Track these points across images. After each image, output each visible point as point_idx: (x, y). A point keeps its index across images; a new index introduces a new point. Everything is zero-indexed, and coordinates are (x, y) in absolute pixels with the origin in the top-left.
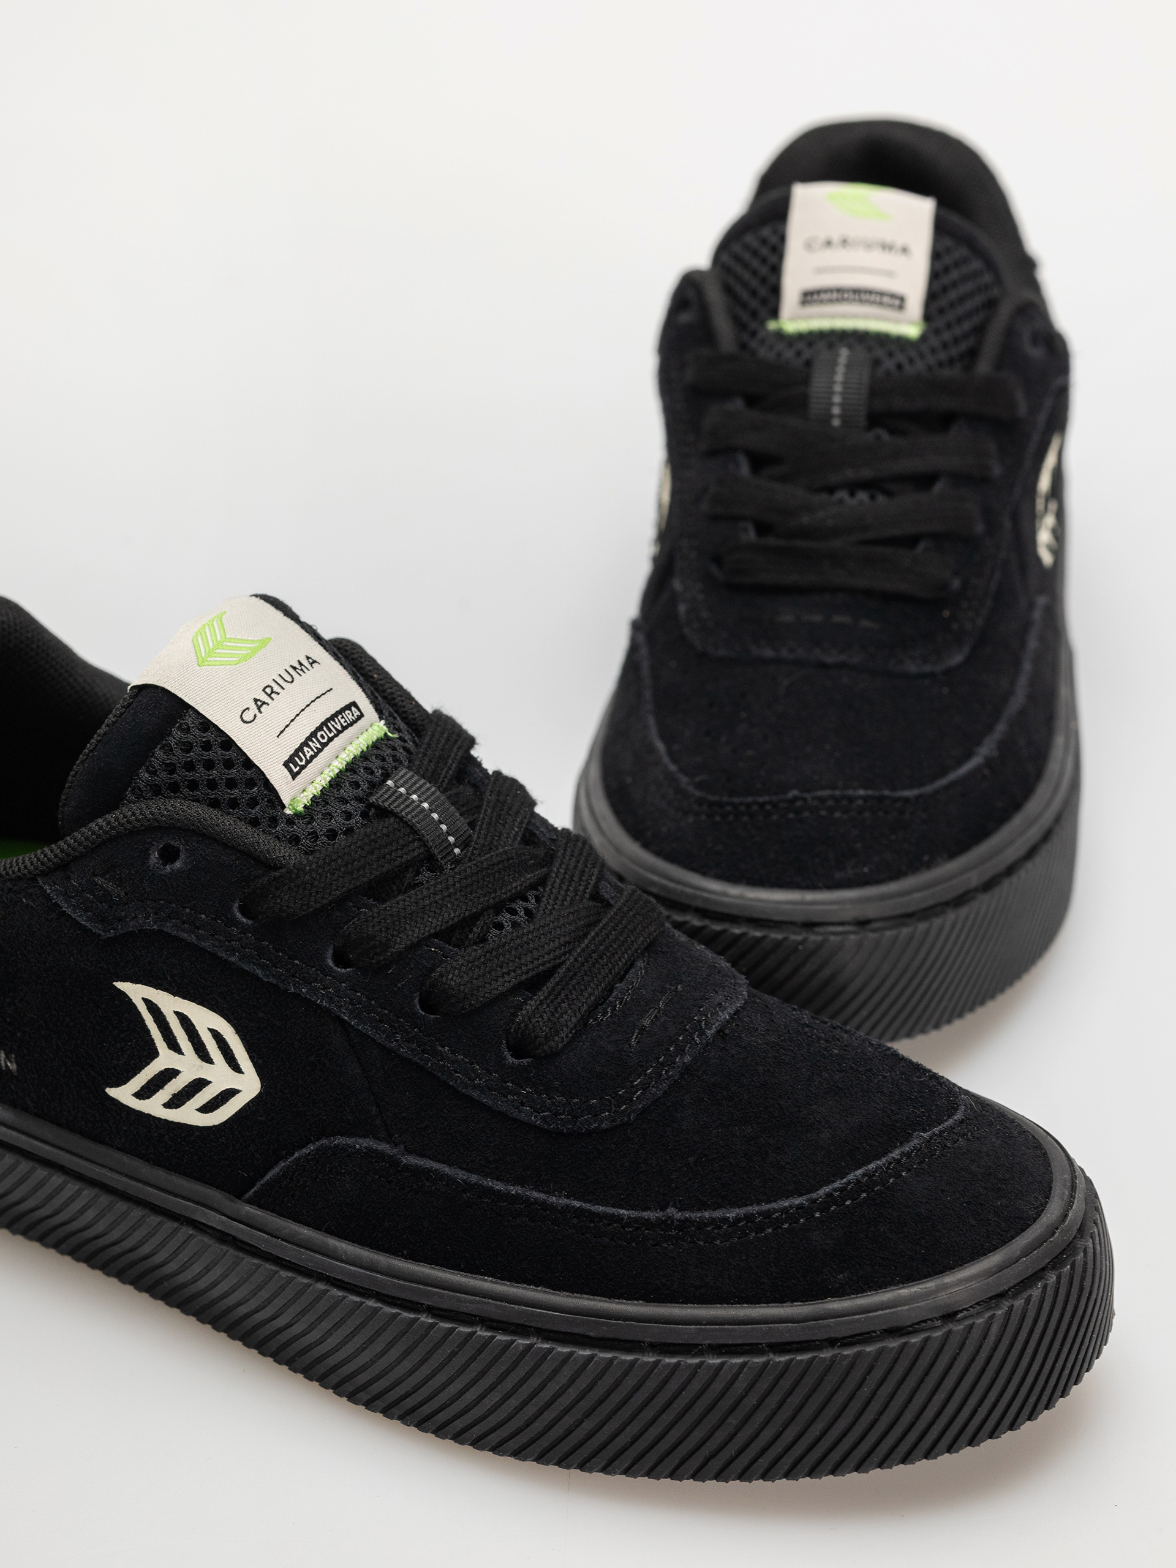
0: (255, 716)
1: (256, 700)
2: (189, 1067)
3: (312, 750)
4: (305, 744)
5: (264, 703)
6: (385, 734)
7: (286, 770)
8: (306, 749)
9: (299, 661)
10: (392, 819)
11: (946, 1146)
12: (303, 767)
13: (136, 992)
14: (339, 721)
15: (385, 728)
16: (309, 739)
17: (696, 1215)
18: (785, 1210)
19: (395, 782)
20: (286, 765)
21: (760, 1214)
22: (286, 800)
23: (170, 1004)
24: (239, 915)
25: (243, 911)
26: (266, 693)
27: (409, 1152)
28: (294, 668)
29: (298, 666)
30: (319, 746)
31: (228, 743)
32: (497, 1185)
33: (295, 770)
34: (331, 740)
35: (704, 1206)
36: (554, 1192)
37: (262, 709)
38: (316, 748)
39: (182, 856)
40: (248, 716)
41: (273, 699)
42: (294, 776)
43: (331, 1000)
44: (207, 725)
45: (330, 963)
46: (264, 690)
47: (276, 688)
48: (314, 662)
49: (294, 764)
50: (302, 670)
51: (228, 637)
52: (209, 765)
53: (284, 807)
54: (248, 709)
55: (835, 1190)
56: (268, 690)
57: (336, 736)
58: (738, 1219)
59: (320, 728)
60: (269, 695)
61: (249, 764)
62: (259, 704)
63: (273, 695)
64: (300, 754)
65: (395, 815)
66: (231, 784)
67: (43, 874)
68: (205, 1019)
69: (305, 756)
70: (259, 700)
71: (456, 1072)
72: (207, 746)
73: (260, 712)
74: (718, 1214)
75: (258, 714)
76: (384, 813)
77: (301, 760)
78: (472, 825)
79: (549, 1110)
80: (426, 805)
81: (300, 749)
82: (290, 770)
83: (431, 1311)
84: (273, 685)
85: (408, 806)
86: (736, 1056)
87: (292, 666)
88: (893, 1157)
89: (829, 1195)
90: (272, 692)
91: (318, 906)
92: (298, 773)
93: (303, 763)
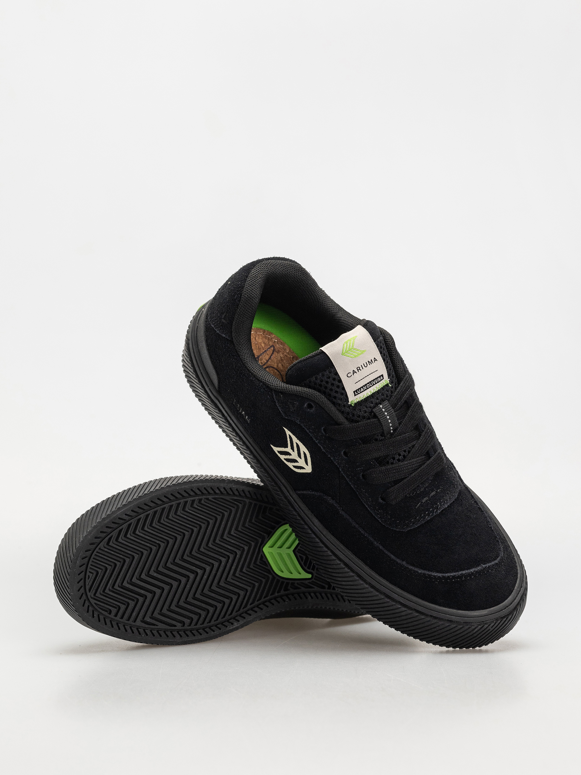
0: (351, 376)
1: (353, 371)
2: (294, 455)
3: (363, 389)
4: (362, 387)
5: (355, 372)
6: (388, 383)
7: (353, 393)
8: (362, 389)
9: (371, 360)
10: (377, 419)
11: (488, 571)
12: (359, 394)
13: (288, 433)
14: (375, 381)
15: (389, 382)
16: (364, 386)
17: (411, 567)
18: (435, 576)
19: (383, 406)
20: (354, 392)
21: (428, 574)
22: (350, 401)
23: (295, 440)
24: (322, 431)
25: (324, 430)
26: (357, 369)
27: (343, 510)
28: (369, 362)
29: (370, 362)
30: (366, 388)
31: (340, 381)
32: (362, 531)
33: (356, 394)
34: (370, 387)
35: (413, 565)
36: (377, 540)
37: (354, 374)
38: (365, 389)
39: (314, 409)
40: (349, 375)
41: (358, 372)
42: (355, 395)
43: (338, 464)
44: (336, 374)
45: (342, 453)
46: (357, 368)
47: (361, 368)
48: (376, 360)
49: (356, 392)
50: (371, 363)
51: (354, 347)
52: (332, 384)
53: (349, 402)
54: (350, 373)
55: (451, 576)
56: (358, 368)
57: (372, 386)
58: (421, 573)
59: (368, 383)
60: (358, 370)
61: (343, 388)
62: (354, 372)
63: (359, 370)
64: (360, 390)
65: (378, 419)
66: (336, 392)
67: (274, 390)
68: (303, 448)
69: (361, 391)
70: (354, 371)
71: (364, 498)
72: (334, 379)
73: (353, 375)
74: (416, 569)
75: (352, 375)
76: (375, 416)
77: (359, 392)
78: (400, 424)
79: (384, 519)
80: (388, 417)
81: (360, 389)
82: (355, 394)
83: (332, 552)
84: (361, 367)
85: (383, 417)
86: (443, 521)
87: (368, 361)
88: (471, 571)
89: (448, 577)
90: (359, 369)
91: (345, 439)
92: (357, 395)
93: (359, 393)
